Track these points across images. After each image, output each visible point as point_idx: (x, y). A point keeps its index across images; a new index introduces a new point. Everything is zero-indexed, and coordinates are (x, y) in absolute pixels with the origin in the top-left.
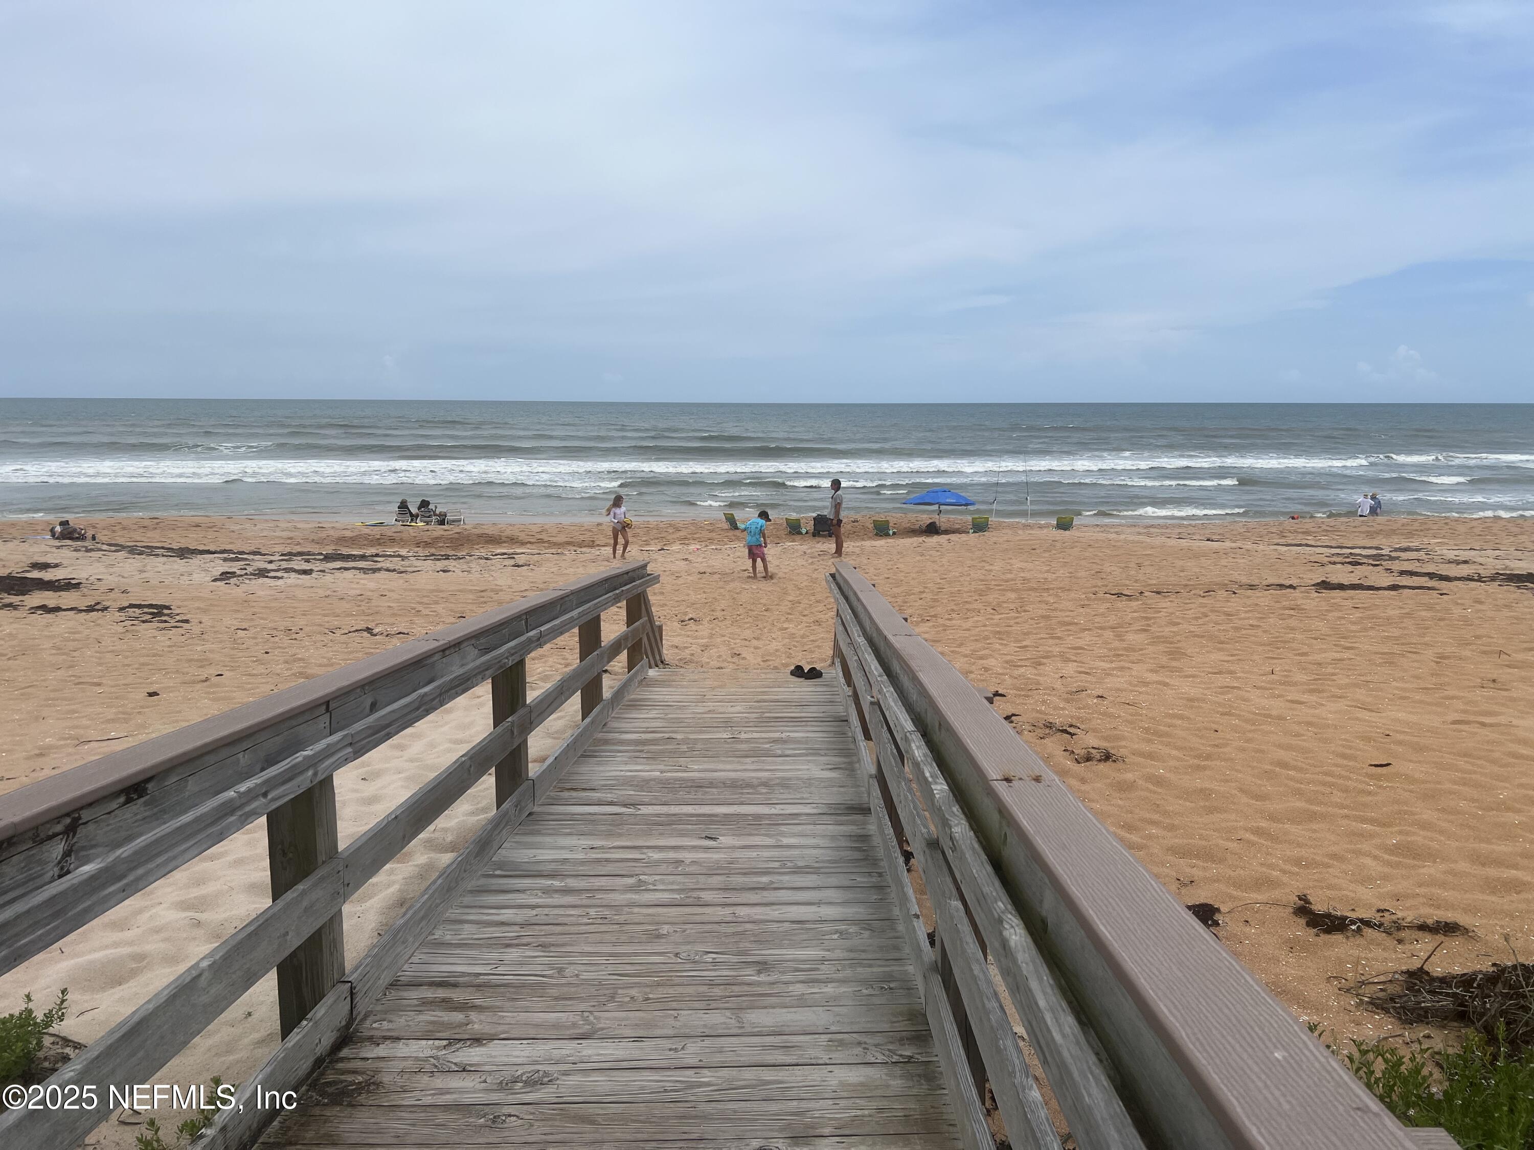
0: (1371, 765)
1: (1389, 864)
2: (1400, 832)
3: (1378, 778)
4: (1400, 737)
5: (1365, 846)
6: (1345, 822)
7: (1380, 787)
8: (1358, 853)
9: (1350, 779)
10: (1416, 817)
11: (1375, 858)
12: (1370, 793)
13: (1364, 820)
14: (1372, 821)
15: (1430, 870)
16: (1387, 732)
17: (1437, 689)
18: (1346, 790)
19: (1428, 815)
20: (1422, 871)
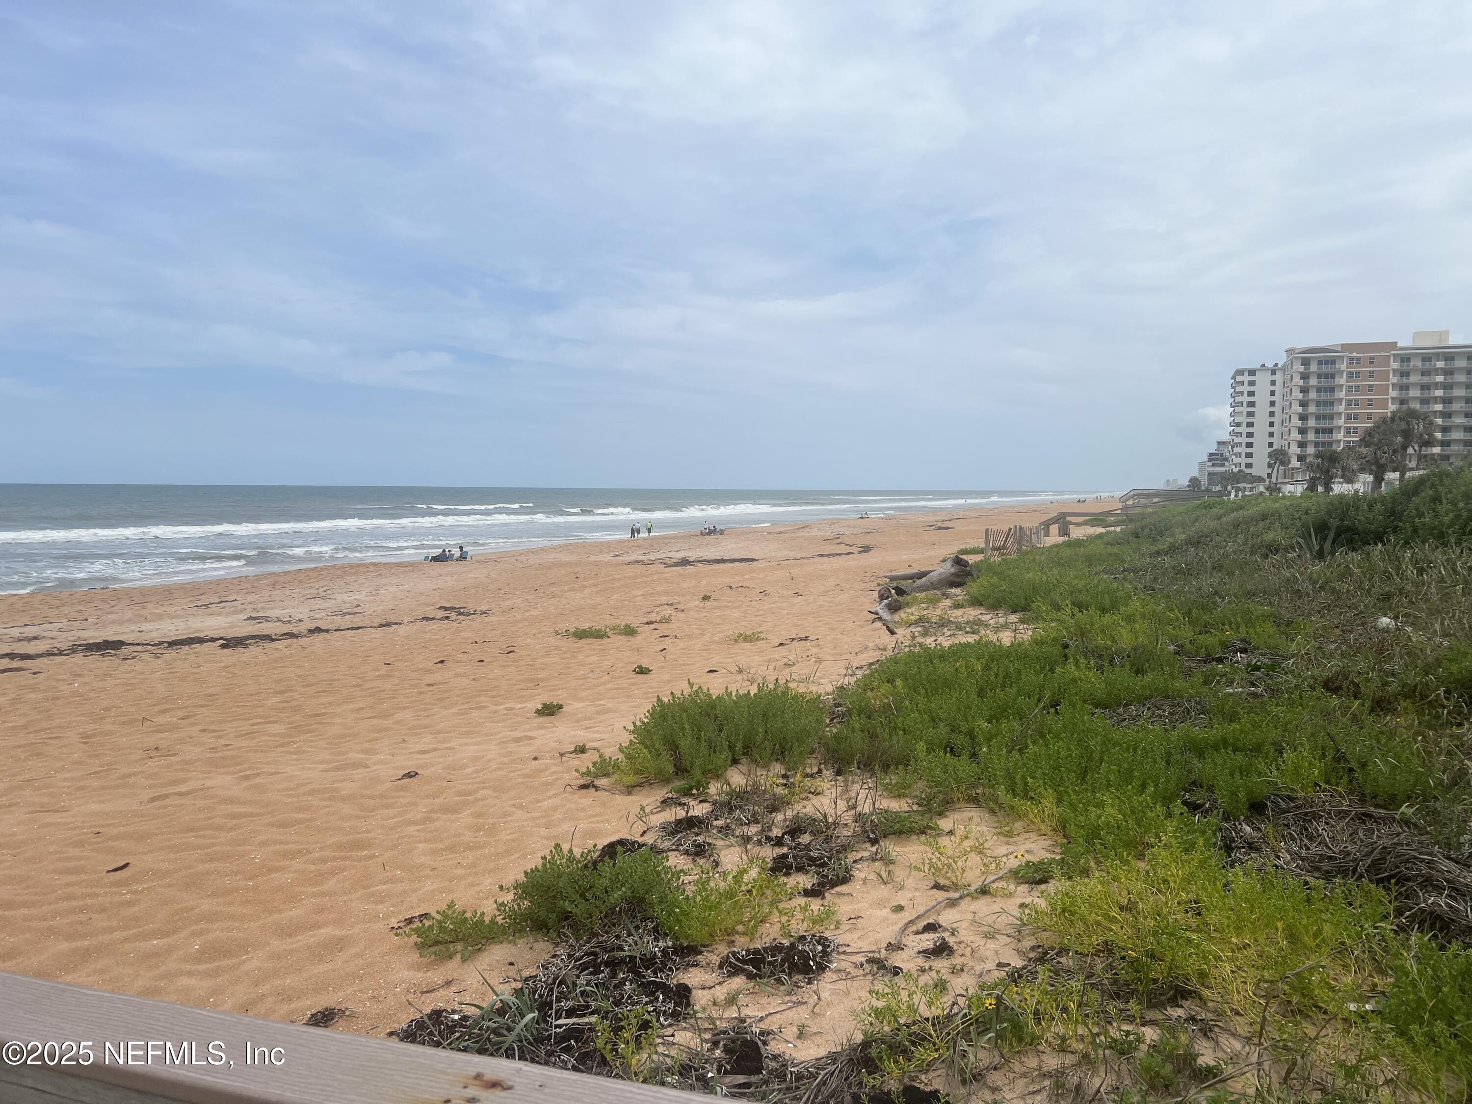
0: (109, 871)
1: (206, 974)
2: (194, 934)
3: (125, 883)
4: (114, 831)
5: (172, 965)
6: (128, 946)
7: (136, 892)
8: (170, 976)
9: (97, 895)
10: (197, 911)
11: (190, 974)
12: (130, 904)
13: (146, 936)
14: (154, 934)
15: (254, 962)
16: (97, 830)
17: (107, 770)
18: (103, 910)
19: (207, 905)
20: (247, 967)
